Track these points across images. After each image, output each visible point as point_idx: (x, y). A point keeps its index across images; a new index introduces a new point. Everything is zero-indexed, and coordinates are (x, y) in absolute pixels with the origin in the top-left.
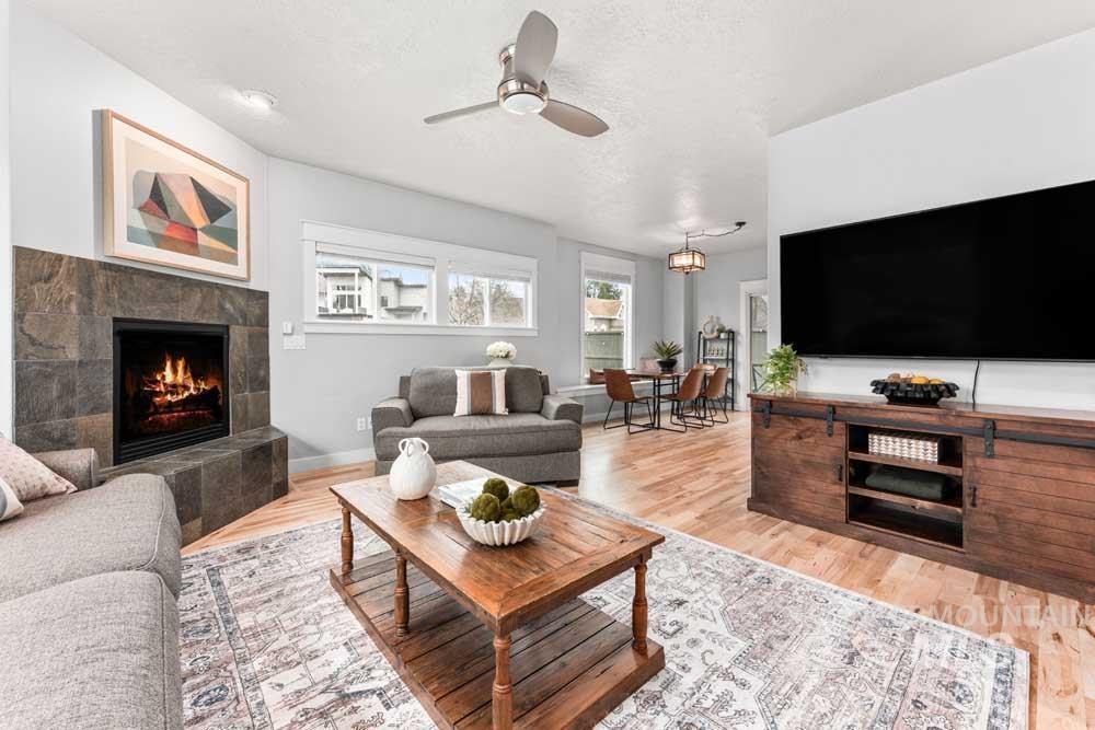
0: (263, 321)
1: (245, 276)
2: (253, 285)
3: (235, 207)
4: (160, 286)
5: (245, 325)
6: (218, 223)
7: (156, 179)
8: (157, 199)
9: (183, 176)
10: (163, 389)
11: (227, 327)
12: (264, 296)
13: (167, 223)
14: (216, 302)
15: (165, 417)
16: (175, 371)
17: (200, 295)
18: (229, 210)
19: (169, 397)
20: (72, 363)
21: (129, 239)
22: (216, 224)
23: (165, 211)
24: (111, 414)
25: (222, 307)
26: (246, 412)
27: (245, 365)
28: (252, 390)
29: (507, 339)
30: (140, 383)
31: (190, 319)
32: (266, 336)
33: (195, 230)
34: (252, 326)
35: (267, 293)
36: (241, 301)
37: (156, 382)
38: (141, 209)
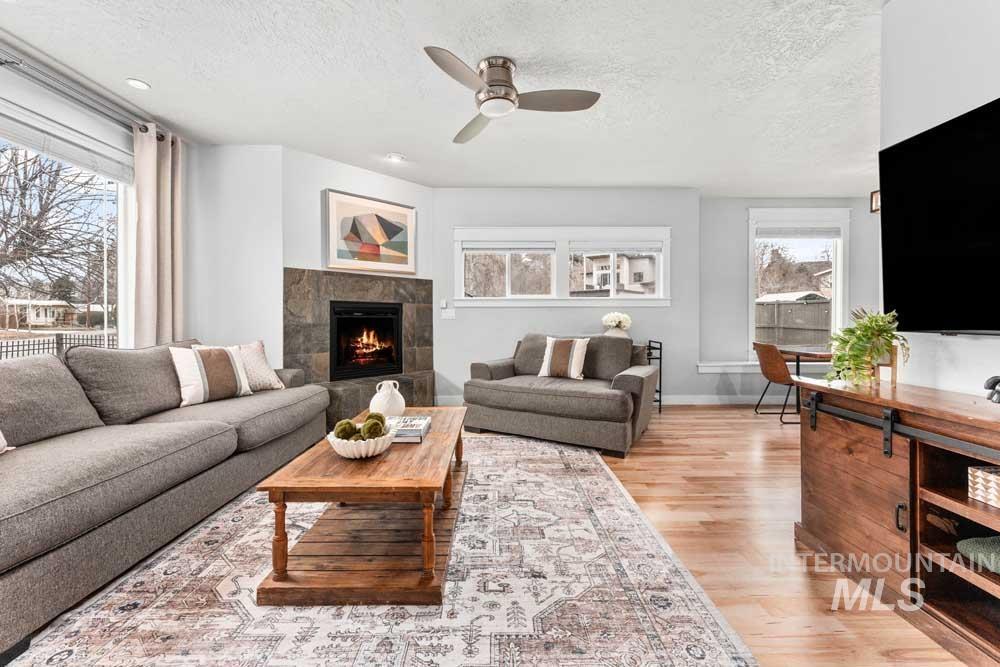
0: (429, 299)
1: (413, 271)
2: (420, 276)
3: (406, 227)
4: (357, 282)
5: (414, 302)
6: (394, 239)
7: (354, 221)
8: (355, 231)
9: (372, 215)
10: (361, 345)
11: (401, 305)
12: (429, 283)
13: (361, 245)
14: (392, 289)
15: (362, 360)
16: (368, 336)
17: (381, 285)
18: (402, 230)
19: (364, 350)
20: (309, 325)
21: (339, 257)
22: (393, 240)
23: (360, 238)
24: (328, 353)
25: (397, 292)
26: (414, 358)
27: (414, 328)
28: (418, 346)
29: (622, 309)
30: (349, 342)
31: (376, 300)
32: (431, 310)
33: (378, 246)
34: (419, 302)
35: (431, 281)
36: (410, 287)
37: (358, 342)
38: (345, 239)
